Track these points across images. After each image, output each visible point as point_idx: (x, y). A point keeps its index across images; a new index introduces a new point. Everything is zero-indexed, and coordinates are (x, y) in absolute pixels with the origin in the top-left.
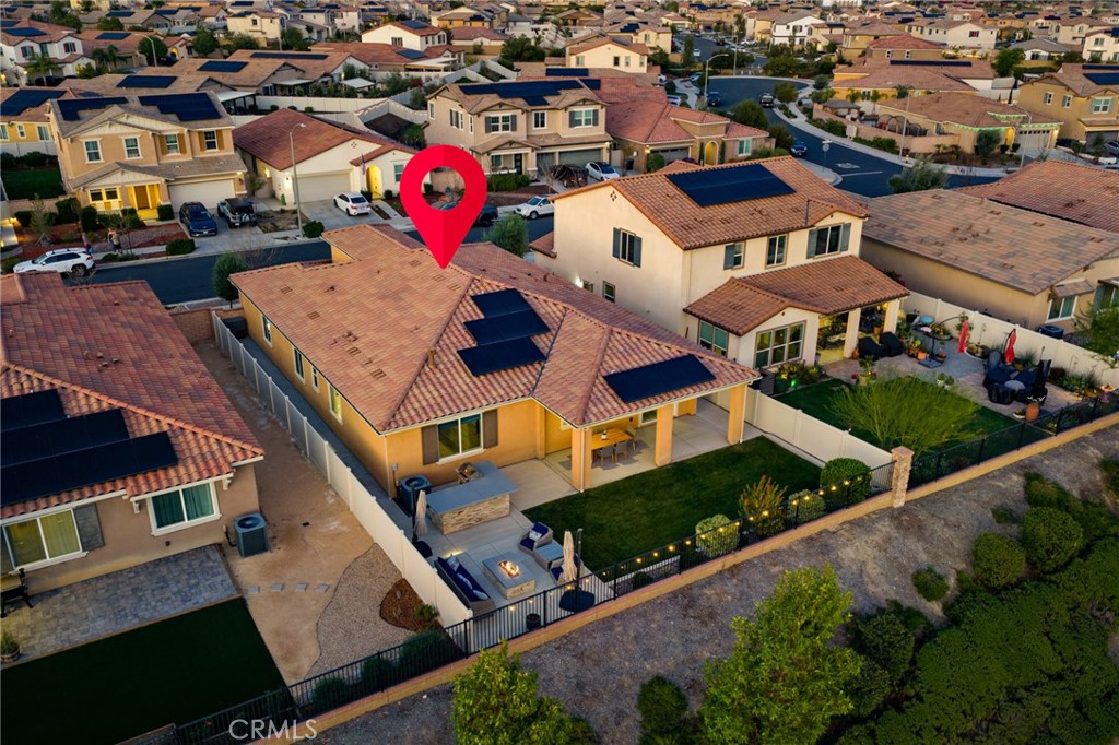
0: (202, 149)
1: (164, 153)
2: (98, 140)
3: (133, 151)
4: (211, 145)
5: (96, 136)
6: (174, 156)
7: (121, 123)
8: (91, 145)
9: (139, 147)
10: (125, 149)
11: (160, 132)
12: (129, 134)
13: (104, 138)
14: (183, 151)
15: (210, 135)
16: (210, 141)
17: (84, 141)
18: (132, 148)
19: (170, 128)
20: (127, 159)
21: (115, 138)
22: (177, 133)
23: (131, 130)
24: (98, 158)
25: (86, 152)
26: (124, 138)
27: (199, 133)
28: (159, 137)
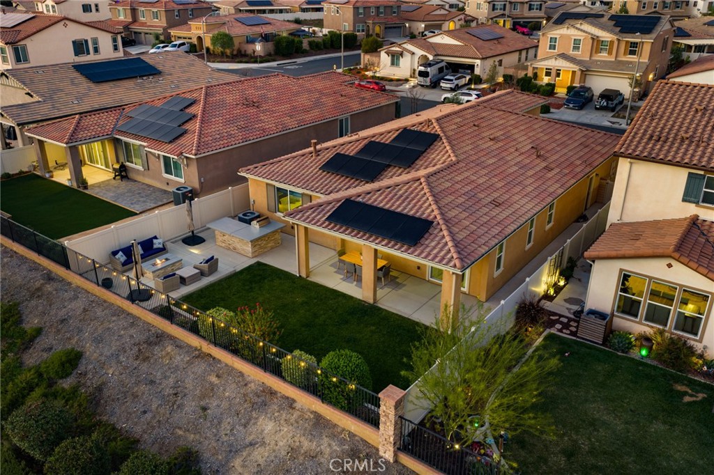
0: (625, 54)
1: (596, 52)
2: (558, 37)
3: (576, 48)
4: (633, 53)
5: (557, 34)
6: (603, 56)
7: (577, 28)
8: (553, 40)
9: (581, 46)
10: (572, 45)
11: (598, 37)
12: (579, 35)
13: (562, 36)
14: (610, 53)
15: (634, 45)
16: (633, 49)
17: (550, 36)
18: (577, 42)
19: (606, 36)
20: (571, 52)
21: (569, 37)
22: (609, 40)
23: (580, 33)
24: (555, 49)
25: (549, 43)
26: (574, 38)
27: (627, 42)
28: (595, 39)
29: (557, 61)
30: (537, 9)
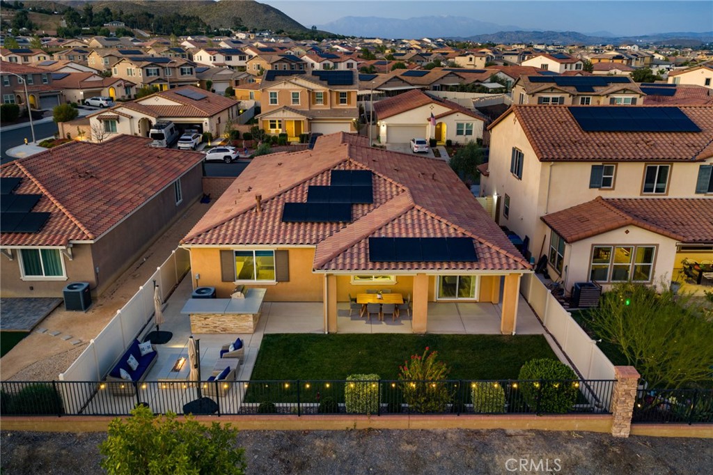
0: (337, 103)
1: (314, 103)
2: (277, 92)
3: (295, 101)
4: (343, 101)
5: (276, 89)
6: (320, 106)
7: (291, 82)
8: (273, 95)
9: (299, 98)
10: (292, 98)
11: (313, 90)
12: (296, 89)
13: (281, 91)
14: (325, 103)
15: (343, 94)
16: (343, 98)
17: (269, 91)
18: (295, 95)
19: (319, 88)
20: (292, 105)
21: (287, 91)
22: (323, 91)
23: (296, 87)
24: (276, 103)
25: (270, 98)
26: (292, 92)
27: (337, 92)
28: (311, 92)
29: (285, 113)
30: (188, 73)
